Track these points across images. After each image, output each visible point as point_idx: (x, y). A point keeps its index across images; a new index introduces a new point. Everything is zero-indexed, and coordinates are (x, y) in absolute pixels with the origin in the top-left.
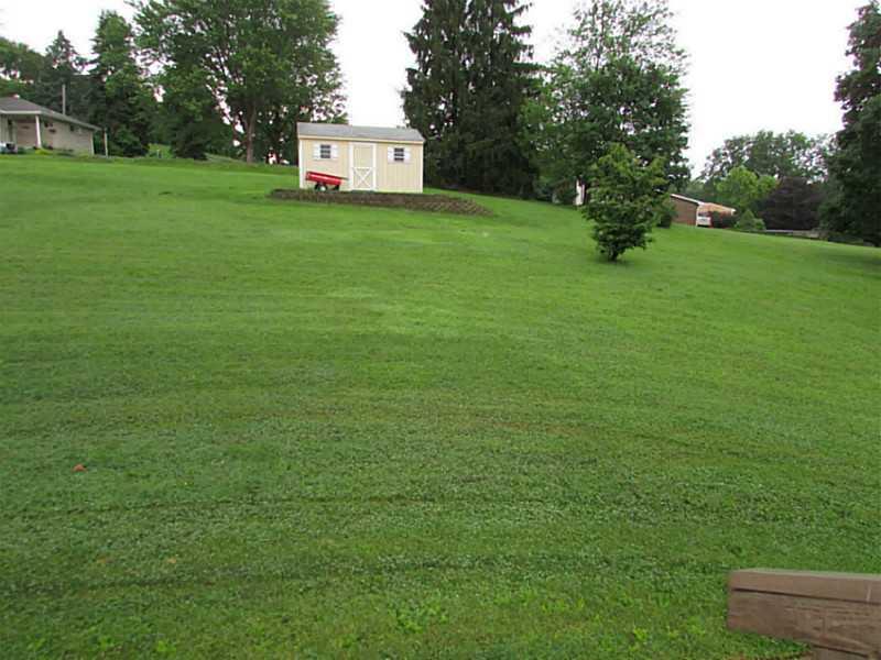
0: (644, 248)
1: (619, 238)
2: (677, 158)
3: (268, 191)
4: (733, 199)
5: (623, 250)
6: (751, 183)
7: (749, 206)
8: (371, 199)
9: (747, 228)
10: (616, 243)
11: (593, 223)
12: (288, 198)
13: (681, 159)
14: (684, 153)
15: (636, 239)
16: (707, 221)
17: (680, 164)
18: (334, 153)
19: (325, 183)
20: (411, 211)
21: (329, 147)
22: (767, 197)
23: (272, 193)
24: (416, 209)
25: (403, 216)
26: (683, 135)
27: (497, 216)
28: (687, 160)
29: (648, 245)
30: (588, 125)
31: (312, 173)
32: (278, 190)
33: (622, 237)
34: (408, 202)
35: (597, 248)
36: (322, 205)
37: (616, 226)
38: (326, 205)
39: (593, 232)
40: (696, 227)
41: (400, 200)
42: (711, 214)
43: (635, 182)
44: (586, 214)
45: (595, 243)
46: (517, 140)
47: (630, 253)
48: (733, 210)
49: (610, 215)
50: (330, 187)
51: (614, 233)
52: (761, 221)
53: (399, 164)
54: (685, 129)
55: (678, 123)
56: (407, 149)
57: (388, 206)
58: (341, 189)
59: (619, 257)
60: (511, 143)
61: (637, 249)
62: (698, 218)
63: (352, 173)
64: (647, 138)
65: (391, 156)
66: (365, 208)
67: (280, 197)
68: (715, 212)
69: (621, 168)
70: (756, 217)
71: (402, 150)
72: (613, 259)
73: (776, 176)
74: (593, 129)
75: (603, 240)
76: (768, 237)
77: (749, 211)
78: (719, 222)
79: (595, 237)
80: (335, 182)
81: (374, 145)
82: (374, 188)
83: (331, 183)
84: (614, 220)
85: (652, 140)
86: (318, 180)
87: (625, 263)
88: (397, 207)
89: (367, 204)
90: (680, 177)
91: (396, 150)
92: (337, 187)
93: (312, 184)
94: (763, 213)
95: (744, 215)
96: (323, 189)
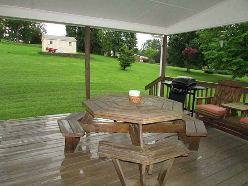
0: (130, 67)
1: (125, 65)
2: (135, 46)
3: (37, 52)
4: (148, 55)
5: (126, 68)
6: (152, 51)
7: (152, 57)
8: (65, 55)
9: (151, 62)
10: (125, 66)
11: (119, 61)
12: (43, 54)
13: (136, 46)
14: (137, 45)
15: (129, 65)
16: (142, 61)
17: (136, 47)
18: (53, 43)
19: (52, 51)
20: (75, 58)
21: (52, 41)
22: (156, 55)
23: (39, 53)
24: (76, 58)
25: (74, 59)
26: (136, 41)
27: (95, 60)
28: (137, 46)
29: (131, 66)
30: (115, 37)
31: (48, 48)
32: (40, 52)
33: (126, 65)
34: (74, 56)
35: (121, 67)
36: (52, 56)
37: (125, 62)
38: (53, 56)
39: (120, 64)
40: (140, 62)
41: (72, 55)
42: (143, 59)
43: (128, 53)
44: (118, 60)
45: (120, 66)
46: (97, 40)
47: (127, 68)
48: (148, 58)
49: (123, 60)
50: (53, 52)
51: (124, 64)
52: (154, 61)
53: (70, 46)
54: (136, 39)
55: (135, 38)
56: (72, 42)
57: (69, 57)
58: (56, 52)
59: (125, 69)
60: (95, 41)
61: (129, 67)
62: (140, 60)
63: (58, 48)
64: (129, 41)
65: (68, 44)
66: (64, 57)
67: (41, 54)
68: (144, 59)
69: (125, 50)
70: (153, 60)
71: (71, 43)
72: (124, 69)
73: (158, 50)
74: (116, 38)
75: (122, 65)
76: (156, 65)
77: (152, 58)
78: (145, 61)
79: (120, 65)
80: (55, 50)
81: (64, 41)
82: (64, 52)
83: (53, 50)
84: (124, 61)
85: (130, 42)
86: (50, 50)
87: (126, 70)
88: (72, 57)
89: (64, 56)
90: (136, 51)
91: (70, 43)
92: (55, 52)
93: (48, 51)
94: (155, 59)
95: (150, 59)
96: (51, 52)
